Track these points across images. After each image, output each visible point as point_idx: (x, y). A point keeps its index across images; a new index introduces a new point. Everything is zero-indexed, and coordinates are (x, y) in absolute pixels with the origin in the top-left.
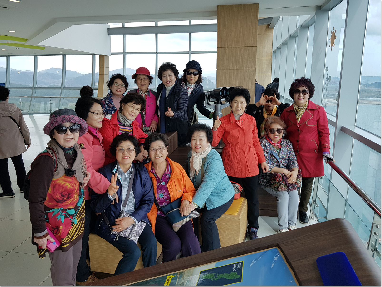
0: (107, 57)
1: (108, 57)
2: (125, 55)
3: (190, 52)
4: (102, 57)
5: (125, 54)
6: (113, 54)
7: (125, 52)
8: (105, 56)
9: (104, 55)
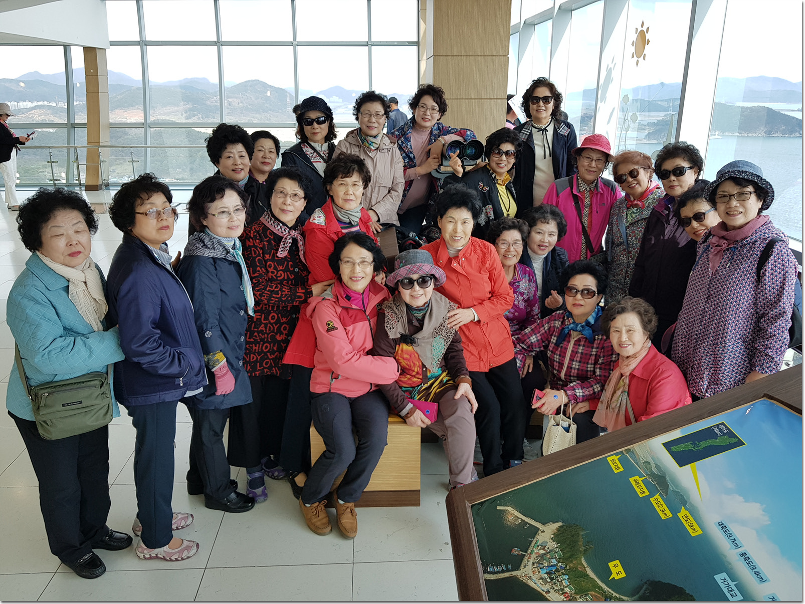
0: (101, 50)
1: (104, 50)
2: (144, 47)
3: (294, 43)
4: (90, 53)
5: (143, 44)
6: (113, 44)
7: (144, 39)
8: (97, 50)
9: (95, 48)
